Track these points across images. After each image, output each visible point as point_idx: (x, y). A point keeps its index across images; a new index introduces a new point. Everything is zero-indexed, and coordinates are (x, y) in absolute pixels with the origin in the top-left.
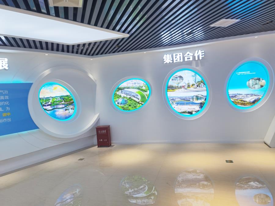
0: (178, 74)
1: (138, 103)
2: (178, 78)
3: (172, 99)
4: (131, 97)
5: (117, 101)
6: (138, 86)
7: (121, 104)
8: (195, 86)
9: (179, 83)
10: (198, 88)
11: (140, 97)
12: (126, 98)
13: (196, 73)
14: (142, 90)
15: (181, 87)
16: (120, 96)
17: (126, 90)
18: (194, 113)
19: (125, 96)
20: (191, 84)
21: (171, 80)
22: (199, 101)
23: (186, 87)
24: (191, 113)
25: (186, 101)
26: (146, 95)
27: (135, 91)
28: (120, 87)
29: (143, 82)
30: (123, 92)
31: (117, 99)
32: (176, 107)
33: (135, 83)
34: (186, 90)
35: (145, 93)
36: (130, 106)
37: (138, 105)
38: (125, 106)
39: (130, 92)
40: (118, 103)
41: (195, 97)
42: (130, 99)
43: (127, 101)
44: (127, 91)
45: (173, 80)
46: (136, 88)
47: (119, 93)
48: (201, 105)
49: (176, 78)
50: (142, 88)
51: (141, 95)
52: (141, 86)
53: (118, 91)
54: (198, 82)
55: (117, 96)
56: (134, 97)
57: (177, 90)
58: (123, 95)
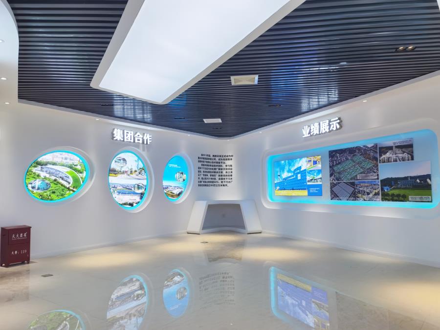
0: (122, 155)
1: (68, 188)
2: (122, 161)
3: (114, 186)
4: (57, 178)
5: (32, 184)
6: (70, 163)
7: (38, 189)
8: (137, 173)
9: (122, 167)
10: (140, 175)
11: (71, 180)
12: (49, 179)
13: (139, 158)
14: (76, 170)
15: (123, 173)
16: (38, 176)
17: (49, 166)
18: (134, 205)
19: (48, 176)
20: (133, 170)
21: (114, 161)
22: (140, 191)
23: (129, 173)
24: (131, 205)
25: (127, 190)
26: (82, 178)
27: (65, 170)
28: (39, 160)
29: (78, 159)
30: (44, 170)
31: (31, 180)
32: (117, 196)
33: (66, 159)
34: (128, 177)
35: (79, 175)
36: (54, 193)
37: (68, 192)
38: (45, 194)
39: (56, 170)
40: (33, 188)
41: (136, 186)
42: (56, 183)
43: (49, 184)
44: (51, 168)
45: (116, 162)
46: (66, 166)
47: (37, 170)
48: (142, 195)
49: (120, 160)
50: (76, 167)
51: (73, 177)
52: (75, 164)
53: (35, 167)
54: (140, 169)
55: (32, 175)
56: (63, 179)
57: (119, 176)
58: (43, 174)
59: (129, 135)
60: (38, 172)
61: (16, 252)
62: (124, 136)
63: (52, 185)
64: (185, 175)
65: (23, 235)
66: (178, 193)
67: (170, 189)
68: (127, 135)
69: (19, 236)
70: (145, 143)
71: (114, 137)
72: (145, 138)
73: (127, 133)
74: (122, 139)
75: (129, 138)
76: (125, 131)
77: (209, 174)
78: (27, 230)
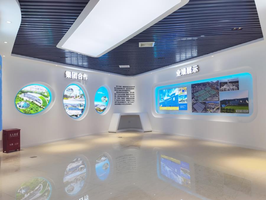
0: (71, 87)
1: (40, 107)
2: (71, 90)
3: (66, 105)
4: (34, 101)
5: (19, 104)
6: (41, 91)
7: (23, 107)
8: (80, 97)
9: (71, 94)
10: (81, 98)
11: (42, 102)
12: (29, 101)
13: (80, 89)
14: (44, 96)
15: (72, 97)
16: (23, 99)
17: (29, 93)
18: (78, 116)
19: (28, 99)
20: (77, 96)
21: (66, 90)
22: (81, 108)
23: (75, 97)
24: (76, 116)
25: (74, 107)
26: (48, 100)
27: (38, 96)
28: (23, 90)
29: (45, 89)
30: (26, 96)
31: (19, 102)
32: (68, 111)
33: (38, 89)
34: (74, 100)
35: (46, 99)
36: (32, 109)
37: (40, 109)
38: (27, 110)
39: (33, 96)
40: (20, 106)
41: (79, 105)
42: (33, 103)
43: (29, 104)
44: (30, 95)
45: (67, 90)
46: (38, 93)
47: (21, 96)
48: (82, 110)
49: (69, 89)
50: (44, 94)
51: (43, 100)
52: (44, 92)
53: (20, 94)
54: (81, 95)
55: (19, 99)
56: (37, 101)
57: (69, 99)
58: (25, 98)
59: (75, 74)
60: (22, 97)
61: (12, 144)
62: (72, 75)
63: (31, 105)
64: (107, 98)
65: (16, 134)
66: (103, 109)
67: (98, 106)
68: (74, 75)
69: (14, 135)
70: (84, 79)
71: (66, 76)
72: (84, 77)
73: (74, 73)
74: (71, 77)
75: (75, 76)
76: (73, 73)
77: (121, 98)
78: (18, 131)
